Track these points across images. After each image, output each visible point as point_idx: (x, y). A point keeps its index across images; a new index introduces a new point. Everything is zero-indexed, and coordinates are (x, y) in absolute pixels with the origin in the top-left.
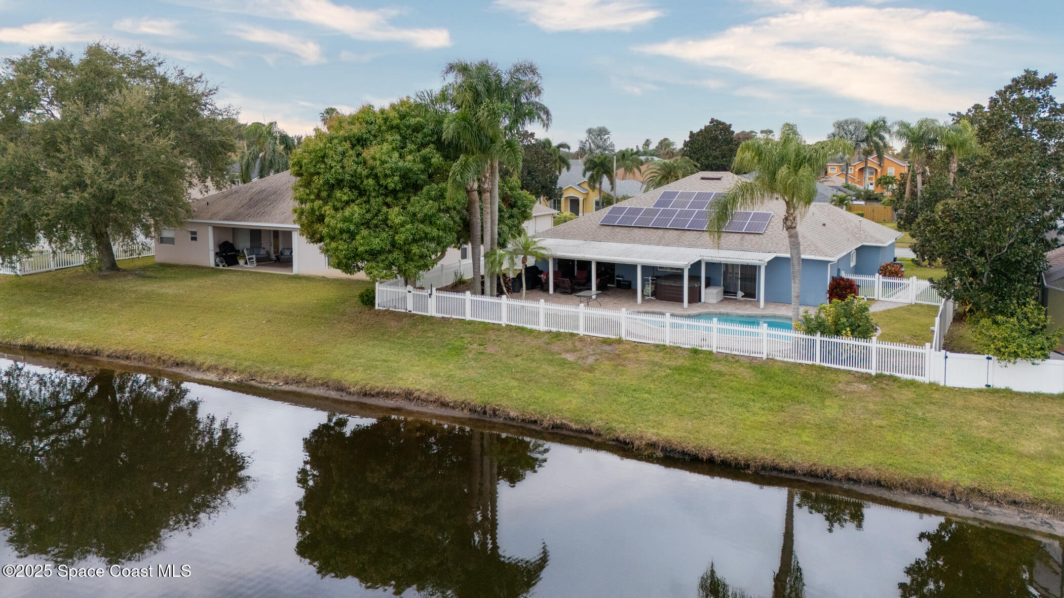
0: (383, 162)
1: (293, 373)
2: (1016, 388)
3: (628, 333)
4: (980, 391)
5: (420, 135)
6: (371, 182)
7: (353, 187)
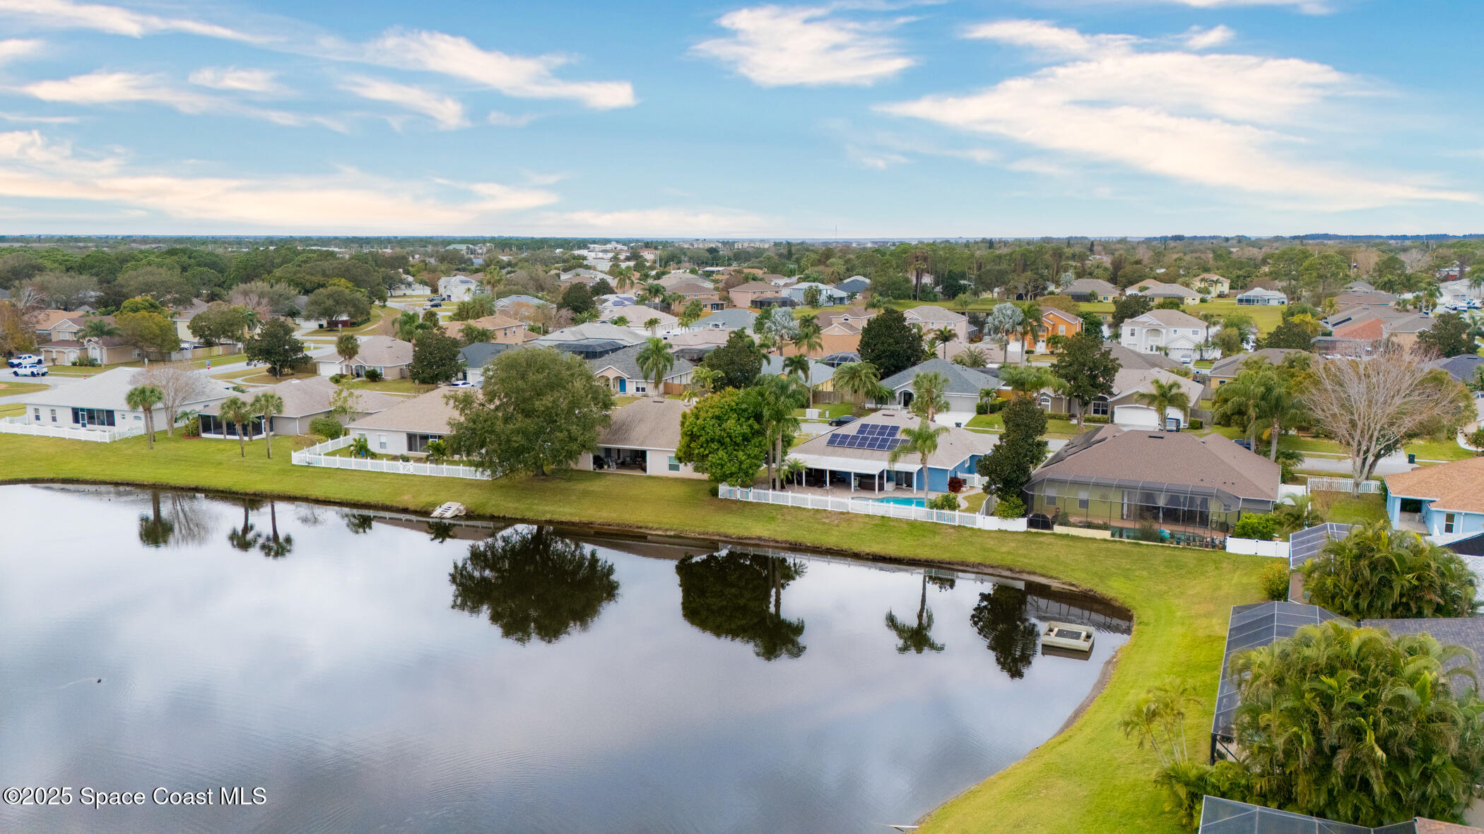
0: (735, 431)
1: (702, 530)
2: (1009, 530)
3: (852, 509)
4: (996, 531)
5: (746, 414)
6: (728, 439)
7: (719, 442)
